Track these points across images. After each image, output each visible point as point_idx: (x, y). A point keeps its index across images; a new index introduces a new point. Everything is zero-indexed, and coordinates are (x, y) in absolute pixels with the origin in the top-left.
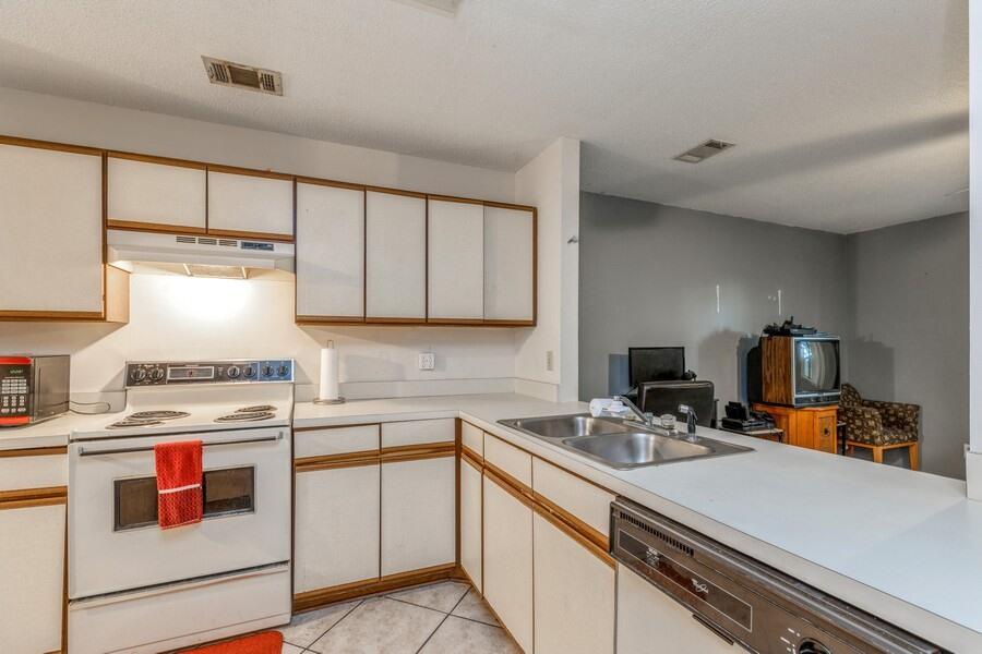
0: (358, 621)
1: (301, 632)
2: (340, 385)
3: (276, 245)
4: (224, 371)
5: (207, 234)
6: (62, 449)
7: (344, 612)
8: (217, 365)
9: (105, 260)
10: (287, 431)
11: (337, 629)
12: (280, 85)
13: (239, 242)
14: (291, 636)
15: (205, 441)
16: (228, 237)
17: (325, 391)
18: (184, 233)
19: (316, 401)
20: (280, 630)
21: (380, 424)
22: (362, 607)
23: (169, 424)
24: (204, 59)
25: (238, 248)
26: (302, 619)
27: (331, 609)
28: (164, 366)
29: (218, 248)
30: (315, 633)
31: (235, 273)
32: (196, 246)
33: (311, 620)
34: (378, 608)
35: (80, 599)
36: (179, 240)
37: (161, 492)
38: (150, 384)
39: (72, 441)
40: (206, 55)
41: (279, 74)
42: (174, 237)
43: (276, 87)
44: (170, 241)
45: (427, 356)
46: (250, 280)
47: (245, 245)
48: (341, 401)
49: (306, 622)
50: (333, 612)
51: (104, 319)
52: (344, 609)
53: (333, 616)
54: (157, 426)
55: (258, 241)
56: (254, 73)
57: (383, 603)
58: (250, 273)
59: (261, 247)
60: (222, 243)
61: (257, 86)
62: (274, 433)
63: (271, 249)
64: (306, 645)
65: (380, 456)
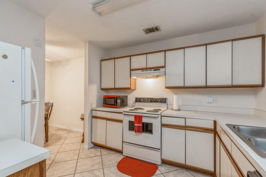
0: (177, 174)
1: (163, 169)
2: (179, 106)
3: (161, 69)
4: (152, 100)
5: (147, 69)
6: (122, 113)
7: (175, 170)
8: (150, 99)
9: (130, 77)
10: (160, 116)
11: (171, 173)
12: (159, 28)
13: (153, 69)
14: (160, 168)
15: (143, 115)
16: (151, 69)
17: (175, 107)
18: (142, 69)
19: (172, 109)
20: (158, 166)
21: (185, 118)
22: (180, 171)
23: (139, 111)
24: (143, 30)
25: (153, 71)
26: (164, 166)
27: (172, 167)
28: (141, 98)
29: (149, 72)
30: (165, 171)
31: (154, 77)
32: (145, 72)
33: (166, 167)
34: (185, 173)
35: (125, 142)
36: (142, 71)
37: (135, 125)
38: (139, 102)
39: (124, 112)
40: (143, 29)
41: (158, 26)
42: (141, 71)
43: (159, 29)
44: (140, 71)
45: (210, 98)
46: (158, 78)
47: (154, 70)
48: (179, 110)
49: (165, 167)
50: (172, 168)
51: (130, 89)
52: (175, 168)
53: (172, 169)
54: (137, 111)
55: (157, 69)
56: (153, 28)
57: (187, 173)
58: (157, 76)
59: (157, 70)
60: (150, 70)
61: (155, 31)
62: (156, 116)
63: (160, 70)
64: (163, 172)
65: (185, 128)
